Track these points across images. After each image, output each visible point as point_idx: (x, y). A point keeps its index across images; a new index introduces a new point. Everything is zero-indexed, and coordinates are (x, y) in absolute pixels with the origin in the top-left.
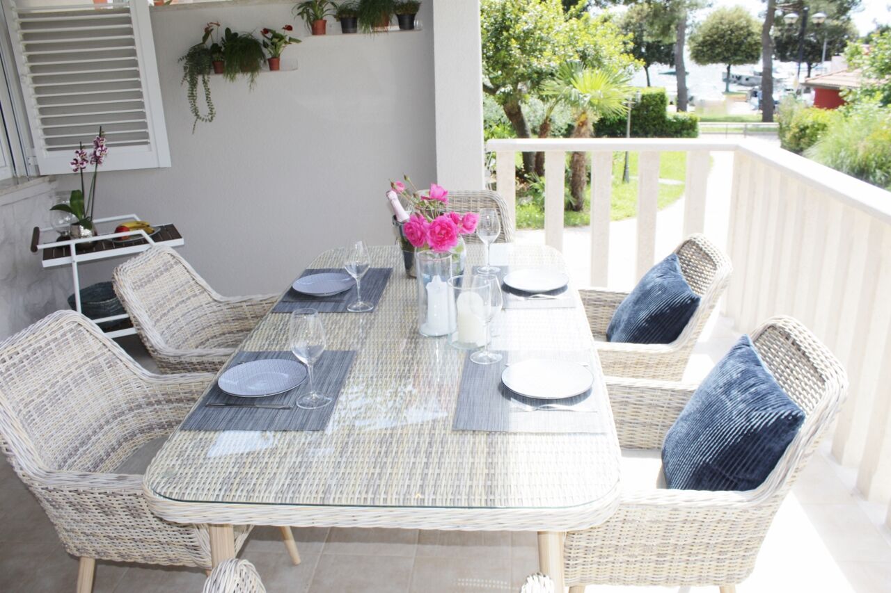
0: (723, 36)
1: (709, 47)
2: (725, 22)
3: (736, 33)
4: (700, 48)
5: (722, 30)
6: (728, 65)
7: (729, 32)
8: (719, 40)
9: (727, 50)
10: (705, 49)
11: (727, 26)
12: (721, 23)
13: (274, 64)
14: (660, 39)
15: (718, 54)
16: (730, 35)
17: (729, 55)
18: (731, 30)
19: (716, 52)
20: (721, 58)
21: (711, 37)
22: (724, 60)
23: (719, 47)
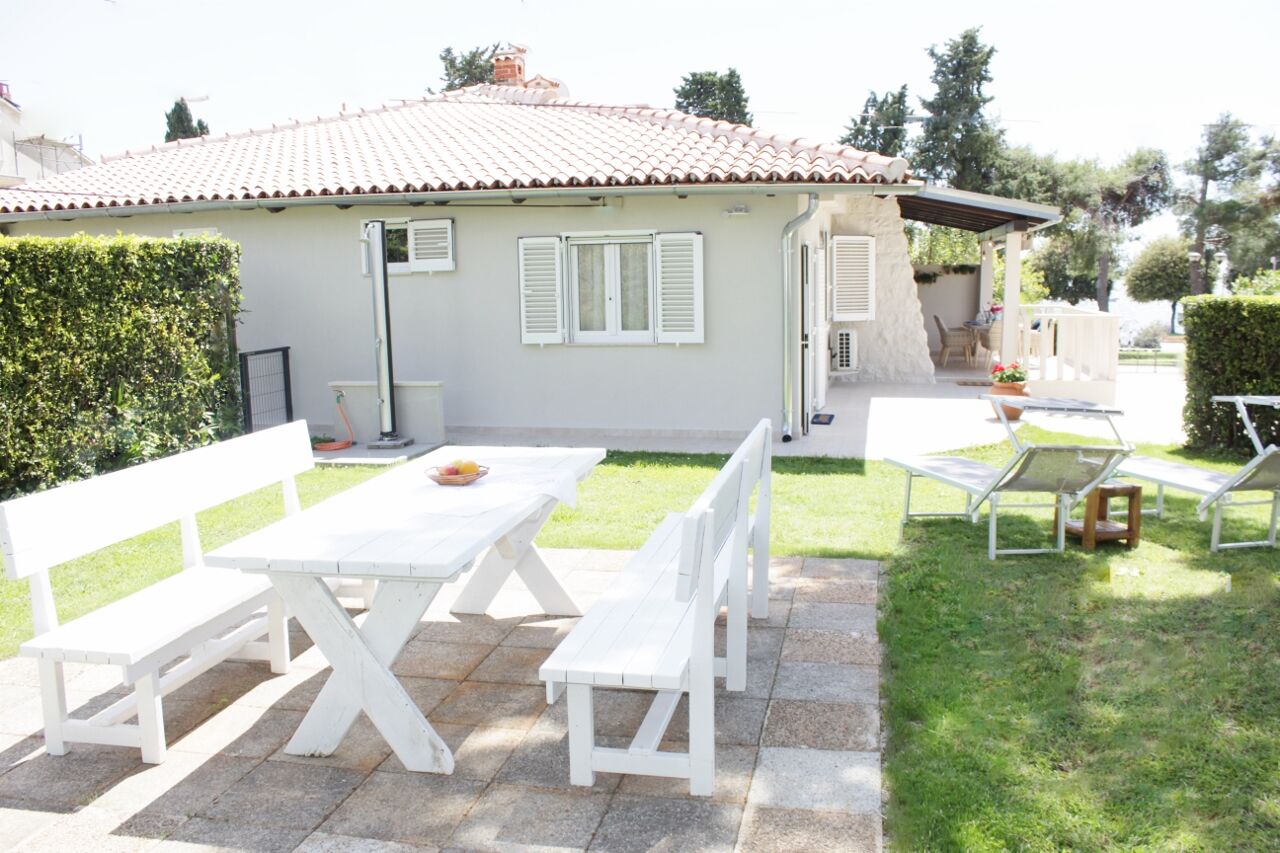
0: (1164, 269)
1: (1148, 281)
2: (1167, 253)
3: (1181, 266)
4: (1138, 282)
5: (1164, 262)
6: (1171, 304)
7: (1172, 265)
8: (1160, 273)
9: (1171, 285)
10: (1144, 284)
11: (1169, 258)
12: (1162, 254)
13: (935, 281)
14: (1086, 272)
15: (1160, 290)
16: (1174, 267)
17: (1173, 290)
18: (1174, 262)
19: (1157, 287)
20: (1163, 293)
21: (1150, 269)
22: (1167, 296)
23: (1161, 282)
